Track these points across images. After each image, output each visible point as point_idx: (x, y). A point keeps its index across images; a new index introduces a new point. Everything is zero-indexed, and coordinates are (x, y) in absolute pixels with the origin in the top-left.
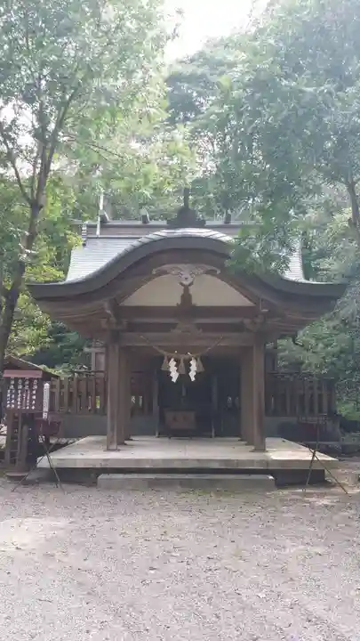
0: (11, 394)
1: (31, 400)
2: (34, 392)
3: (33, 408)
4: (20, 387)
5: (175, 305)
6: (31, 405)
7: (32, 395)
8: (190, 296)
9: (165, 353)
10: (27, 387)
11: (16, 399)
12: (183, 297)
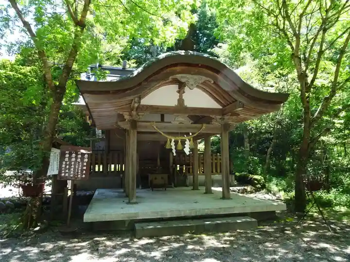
0: (66, 165)
1: (82, 170)
2: (85, 164)
3: (84, 176)
4: (74, 159)
5: (174, 105)
6: (82, 174)
7: (83, 166)
8: (183, 101)
9: (167, 136)
10: (79, 160)
11: (69, 169)
12: (179, 100)
